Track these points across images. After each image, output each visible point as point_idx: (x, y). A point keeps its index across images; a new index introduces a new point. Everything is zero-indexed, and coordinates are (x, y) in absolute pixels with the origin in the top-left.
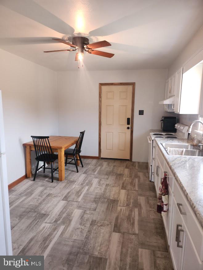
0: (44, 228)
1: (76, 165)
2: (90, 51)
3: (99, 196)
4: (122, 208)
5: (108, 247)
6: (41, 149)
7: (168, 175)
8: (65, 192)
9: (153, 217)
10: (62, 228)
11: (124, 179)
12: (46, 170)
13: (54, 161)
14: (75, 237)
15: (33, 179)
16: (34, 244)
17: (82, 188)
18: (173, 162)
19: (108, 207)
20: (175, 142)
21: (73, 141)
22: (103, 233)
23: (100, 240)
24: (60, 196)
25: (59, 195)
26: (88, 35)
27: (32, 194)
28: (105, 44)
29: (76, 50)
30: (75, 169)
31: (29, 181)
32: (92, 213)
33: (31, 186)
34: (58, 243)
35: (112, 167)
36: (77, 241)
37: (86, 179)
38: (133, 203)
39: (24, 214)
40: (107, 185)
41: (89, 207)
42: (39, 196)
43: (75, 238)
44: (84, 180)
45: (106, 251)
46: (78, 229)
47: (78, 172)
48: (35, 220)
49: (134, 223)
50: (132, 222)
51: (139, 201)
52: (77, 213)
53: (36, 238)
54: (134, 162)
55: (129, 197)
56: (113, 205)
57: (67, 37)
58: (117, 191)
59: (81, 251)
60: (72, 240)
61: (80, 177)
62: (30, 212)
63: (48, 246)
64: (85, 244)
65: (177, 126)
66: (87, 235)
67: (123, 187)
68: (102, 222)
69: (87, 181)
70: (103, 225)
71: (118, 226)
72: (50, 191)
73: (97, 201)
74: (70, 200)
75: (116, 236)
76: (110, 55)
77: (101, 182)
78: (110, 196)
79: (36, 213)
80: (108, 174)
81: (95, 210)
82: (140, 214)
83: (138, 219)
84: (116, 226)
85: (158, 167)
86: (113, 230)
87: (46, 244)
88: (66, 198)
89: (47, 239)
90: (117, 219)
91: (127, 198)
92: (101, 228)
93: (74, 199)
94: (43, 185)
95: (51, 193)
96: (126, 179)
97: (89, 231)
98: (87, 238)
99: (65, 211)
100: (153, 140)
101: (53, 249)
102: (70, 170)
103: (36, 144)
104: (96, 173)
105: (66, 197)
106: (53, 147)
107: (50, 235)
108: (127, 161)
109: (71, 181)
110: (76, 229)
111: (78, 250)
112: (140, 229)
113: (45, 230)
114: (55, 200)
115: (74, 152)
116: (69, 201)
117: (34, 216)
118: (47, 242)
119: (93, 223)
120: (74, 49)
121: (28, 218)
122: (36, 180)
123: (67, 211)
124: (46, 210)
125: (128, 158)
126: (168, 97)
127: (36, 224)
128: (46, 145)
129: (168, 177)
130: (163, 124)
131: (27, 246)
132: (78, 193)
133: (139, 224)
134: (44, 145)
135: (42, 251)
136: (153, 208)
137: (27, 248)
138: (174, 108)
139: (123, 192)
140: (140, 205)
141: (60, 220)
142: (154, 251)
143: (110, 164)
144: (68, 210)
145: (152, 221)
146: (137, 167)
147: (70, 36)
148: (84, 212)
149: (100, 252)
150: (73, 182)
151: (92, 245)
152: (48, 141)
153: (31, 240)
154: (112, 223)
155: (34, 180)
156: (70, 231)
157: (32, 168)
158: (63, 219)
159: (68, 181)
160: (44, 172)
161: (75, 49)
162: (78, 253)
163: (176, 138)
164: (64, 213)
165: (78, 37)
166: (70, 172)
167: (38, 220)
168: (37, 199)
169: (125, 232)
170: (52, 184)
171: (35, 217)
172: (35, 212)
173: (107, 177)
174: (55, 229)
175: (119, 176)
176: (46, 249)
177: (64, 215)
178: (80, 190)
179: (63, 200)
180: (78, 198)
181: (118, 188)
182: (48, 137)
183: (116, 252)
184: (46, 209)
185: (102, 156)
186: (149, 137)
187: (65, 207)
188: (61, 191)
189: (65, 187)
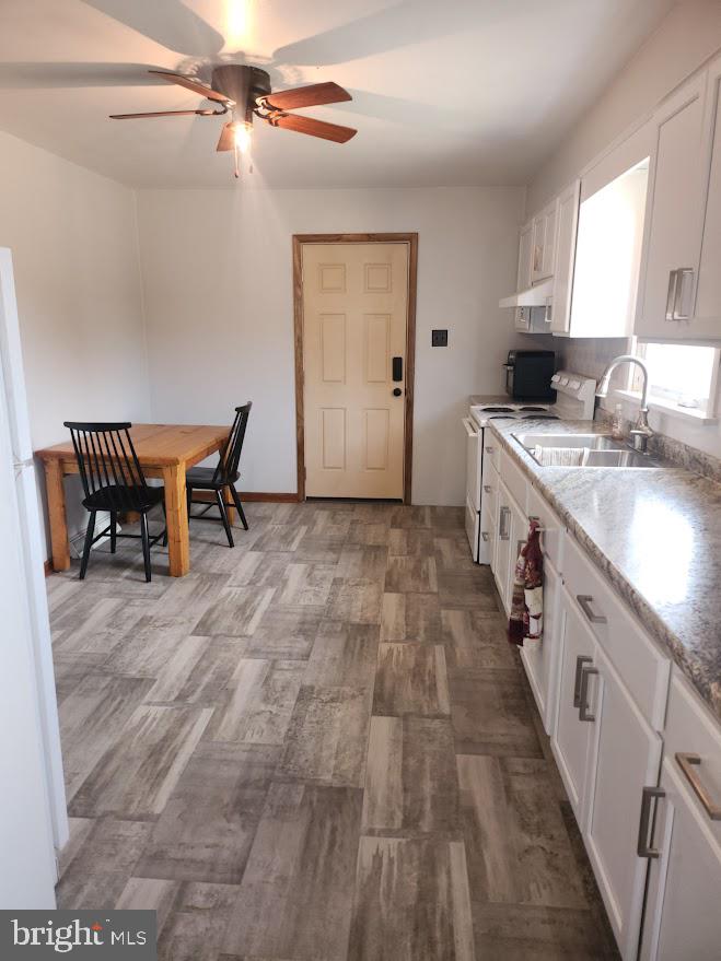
0: (146, 720)
1: (225, 522)
2: (276, 117)
3: (317, 615)
4: (393, 645)
5: (363, 757)
6: (101, 468)
7: (544, 527)
8: (200, 610)
9: (492, 666)
10: (206, 715)
11: (391, 559)
12: (120, 542)
13: (149, 508)
14: (252, 738)
15: (76, 573)
16: (118, 767)
17: (256, 594)
18: (559, 486)
19: (347, 645)
20: (555, 431)
21: (211, 440)
22: (342, 721)
23: (334, 740)
24: (182, 623)
25: (180, 619)
26: (270, 62)
27: (82, 622)
28: (331, 93)
29: (225, 112)
30: (222, 536)
31: (62, 582)
32: (299, 668)
33: (75, 596)
34: (201, 758)
35: (347, 525)
36: (261, 748)
37: (263, 567)
38: (426, 630)
39: (68, 682)
40: (336, 582)
41: (286, 650)
42: (109, 626)
43: (253, 741)
44: (258, 572)
45: (358, 769)
46: (258, 714)
47: (232, 545)
48: (111, 697)
49: (435, 685)
50: (428, 683)
51: (444, 622)
52: (248, 671)
53: (123, 751)
54: (418, 508)
55: (411, 614)
56: (363, 641)
57: (192, 66)
58: (373, 598)
59: (278, 773)
60: (244, 748)
61: (242, 561)
62: (85, 675)
63: (167, 769)
64: (288, 752)
65: (558, 381)
66: (289, 730)
67: (391, 586)
68: (336, 689)
69: (267, 574)
70: (338, 698)
71: (386, 696)
72: (145, 609)
73: (309, 630)
74: (219, 632)
75: (383, 727)
76: (342, 134)
77: (316, 572)
78: (349, 613)
79: (109, 678)
80: (336, 547)
81: (306, 657)
82: (450, 660)
83: (448, 675)
84: (378, 697)
85: (505, 511)
86: (370, 710)
87: (161, 765)
88: (203, 628)
89: (161, 749)
90: (380, 677)
91: (407, 617)
92: (331, 707)
93: (230, 629)
94: (116, 593)
95: (150, 614)
96: (396, 561)
97: (294, 719)
98: (292, 736)
99: (208, 668)
100: (483, 428)
101: (185, 777)
102: (203, 541)
103: (84, 451)
104: (294, 547)
105: (202, 624)
106: (146, 459)
107: (168, 738)
108: (395, 506)
109: (215, 574)
110: (252, 715)
111: (269, 771)
112: (454, 702)
113: (150, 725)
114: (167, 637)
115: (215, 477)
116: (216, 637)
117: (103, 685)
118: (164, 758)
119: (305, 695)
120: (220, 108)
121: (86, 693)
122: (89, 577)
123: (214, 667)
124: (143, 667)
125: (399, 495)
126: (530, 284)
127: (116, 710)
128: (120, 453)
129: (544, 533)
130: (511, 376)
131: (99, 775)
132: (244, 611)
133: (450, 689)
134: (113, 454)
135: (152, 785)
136: (491, 640)
137: (101, 781)
138: (549, 318)
139: (392, 600)
140: (449, 635)
141: (194, 691)
142: (501, 759)
143: (338, 517)
144: (218, 662)
145: (491, 677)
146: (428, 523)
147: (205, 61)
148: (273, 666)
149: (337, 772)
150: (221, 577)
151: (311, 757)
152: (129, 439)
153: (109, 756)
154: (365, 691)
155: (82, 577)
156: (233, 722)
157: (70, 536)
158: (204, 689)
159: (203, 574)
160: (113, 551)
161: (223, 109)
162: (269, 781)
163: (557, 418)
164: (204, 672)
165: (233, 67)
166: (204, 545)
167: (119, 699)
168: (104, 636)
169: (411, 714)
170: (146, 586)
171: (107, 691)
172: (106, 674)
173: (331, 556)
174: (182, 721)
175: (375, 551)
176: (164, 777)
177: (207, 678)
178: (247, 603)
179: (195, 633)
180: (244, 623)
181: (373, 589)
182: (126, 426)
183: (389, 769)
184: (142, 663)
185: (308, 493)
186: (470, 419)
187: (206, 655)
188: (184, 608)
189: (195, 593)
